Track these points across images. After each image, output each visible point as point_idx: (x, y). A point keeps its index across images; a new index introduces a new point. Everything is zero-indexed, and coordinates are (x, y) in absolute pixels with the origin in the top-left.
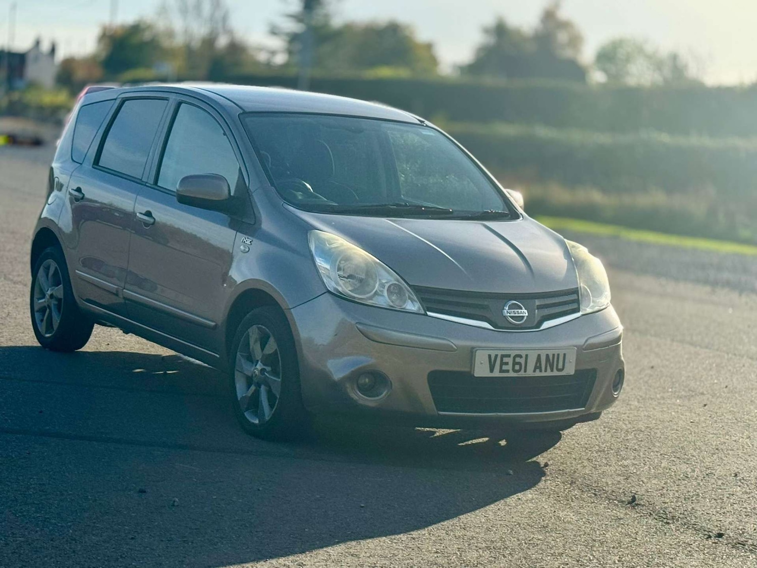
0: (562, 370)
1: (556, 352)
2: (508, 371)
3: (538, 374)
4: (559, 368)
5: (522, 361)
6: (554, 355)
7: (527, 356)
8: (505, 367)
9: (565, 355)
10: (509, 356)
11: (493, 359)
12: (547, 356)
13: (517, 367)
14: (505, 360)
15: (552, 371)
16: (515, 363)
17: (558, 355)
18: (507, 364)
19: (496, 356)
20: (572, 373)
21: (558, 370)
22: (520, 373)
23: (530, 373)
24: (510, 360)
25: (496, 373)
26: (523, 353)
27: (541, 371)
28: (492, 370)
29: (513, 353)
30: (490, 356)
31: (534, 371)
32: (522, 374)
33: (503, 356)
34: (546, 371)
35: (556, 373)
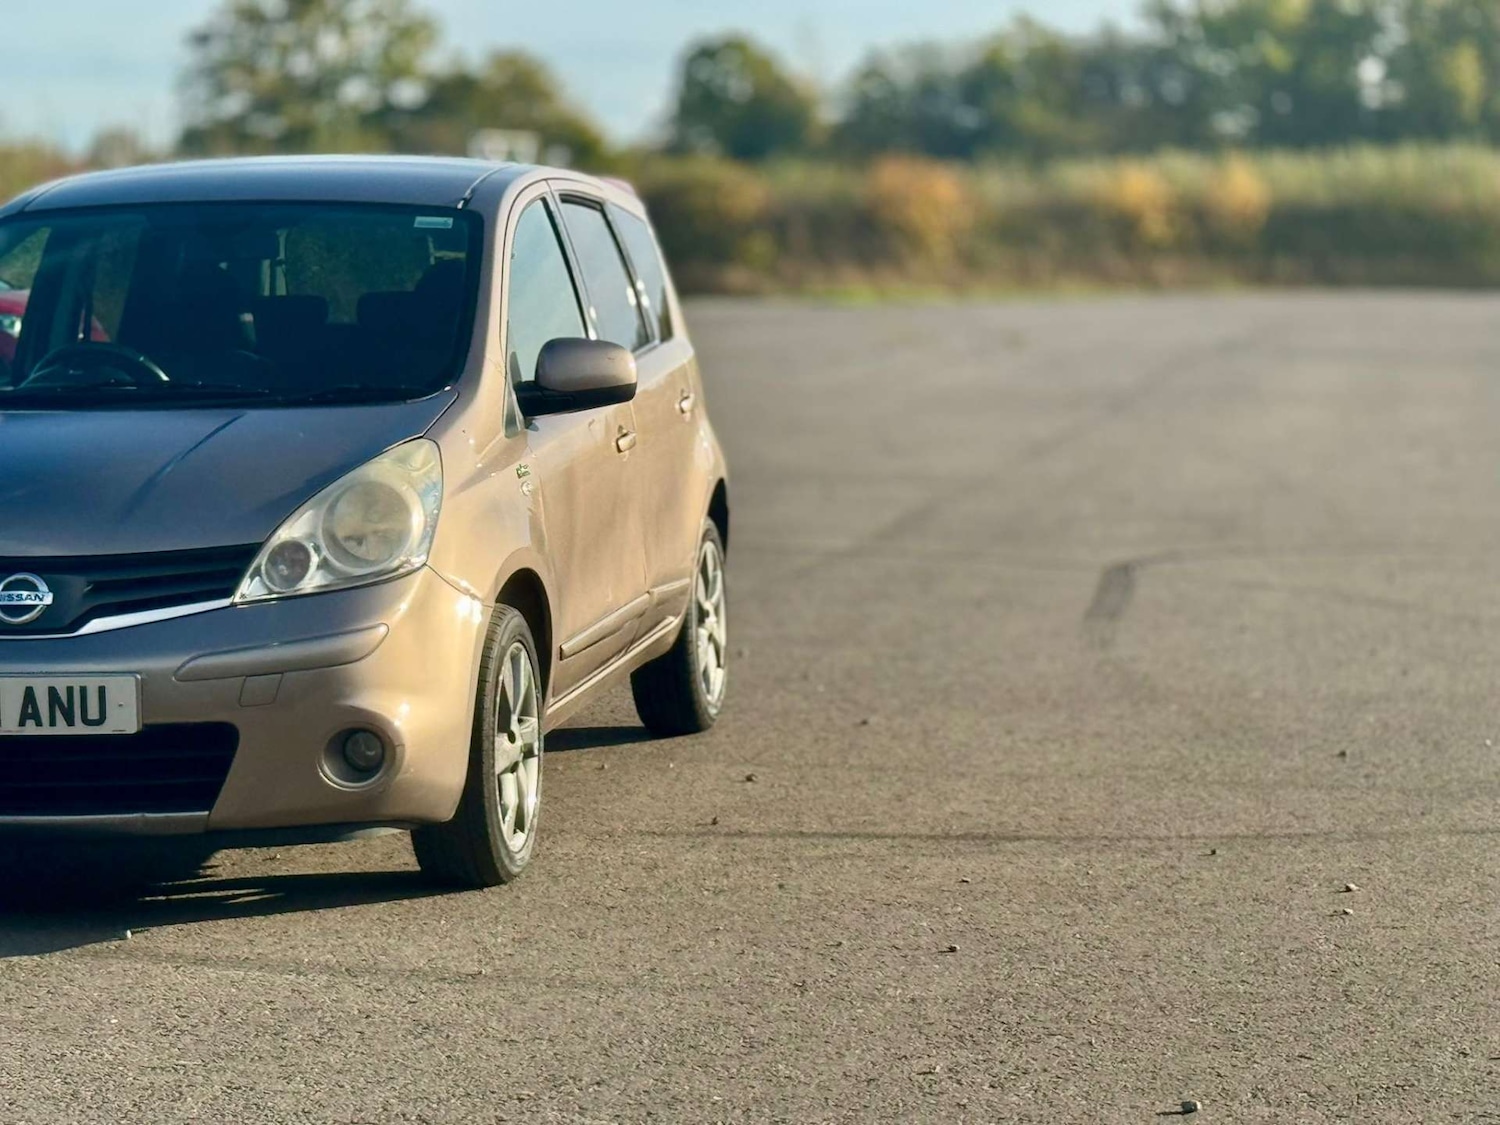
0: (101, 721)
1: (76, 683)
3: (31, 729)
4: (90, 717)
6: (70, 690)
12: (52, 691)
15: (70, 722)
17: (83, 690)
20: (132, 728)
21: (86, 721)
27: (39, 724)
31: (22, 723)
34: (53, 723)
35: (80, 729)
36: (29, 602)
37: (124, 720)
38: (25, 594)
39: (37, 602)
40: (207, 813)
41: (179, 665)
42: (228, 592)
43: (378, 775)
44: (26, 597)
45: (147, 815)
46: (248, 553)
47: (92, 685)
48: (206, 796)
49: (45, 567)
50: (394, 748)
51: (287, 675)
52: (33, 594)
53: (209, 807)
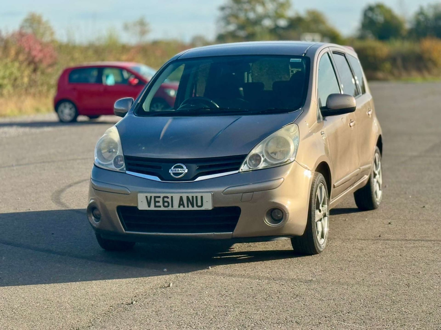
0: (201, 206)
1: (194, 195)
2: (160, 207)
3: (182, 208)
5: (169, 200)
6: (193, 197)
7: (172, 197)
8: (157, 204)
9: (202, 197)
10: (159, 197)
11: (149, 199)
12: (188, 197)
13: (166, 204)
14: (157, 199)
15: (193, 206)
16: (164, 202)
17: (196, 197)
18: (159, 202)
19: (151, 197)
21: (197, 206)
22: (168, 208)
23: (176, 207)
24: (161, 200)
25: (152, 208)
26: (169, 195)
27: (184, 207)
28: (149, 206)
29: (162, 195)
30: (147, 197)
31: (179, 207)
32: (170, 208)
33: (155, 197)
34: (188, 207)
35: (196, 208)
36: (181, 172)
37: (208, 206)
38: (180, 169)
39: (183, 172)
40: (232, 233)
41: (224, 190)
42: (238, 169)
43: (281, 222)
44: (180, 170)
45: (215, 233)
46: (243, 157)
47: (199, 195)
48: (231, 228)
49: (185, 162)
50: (286, 214)
51: (254, 192)
52: (182, 169)
53: (233, 231)
